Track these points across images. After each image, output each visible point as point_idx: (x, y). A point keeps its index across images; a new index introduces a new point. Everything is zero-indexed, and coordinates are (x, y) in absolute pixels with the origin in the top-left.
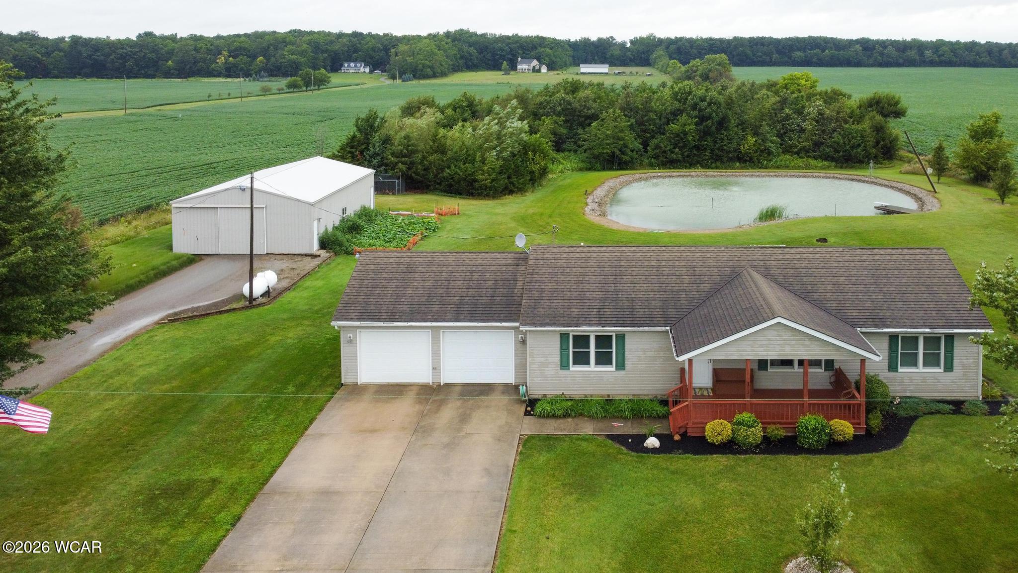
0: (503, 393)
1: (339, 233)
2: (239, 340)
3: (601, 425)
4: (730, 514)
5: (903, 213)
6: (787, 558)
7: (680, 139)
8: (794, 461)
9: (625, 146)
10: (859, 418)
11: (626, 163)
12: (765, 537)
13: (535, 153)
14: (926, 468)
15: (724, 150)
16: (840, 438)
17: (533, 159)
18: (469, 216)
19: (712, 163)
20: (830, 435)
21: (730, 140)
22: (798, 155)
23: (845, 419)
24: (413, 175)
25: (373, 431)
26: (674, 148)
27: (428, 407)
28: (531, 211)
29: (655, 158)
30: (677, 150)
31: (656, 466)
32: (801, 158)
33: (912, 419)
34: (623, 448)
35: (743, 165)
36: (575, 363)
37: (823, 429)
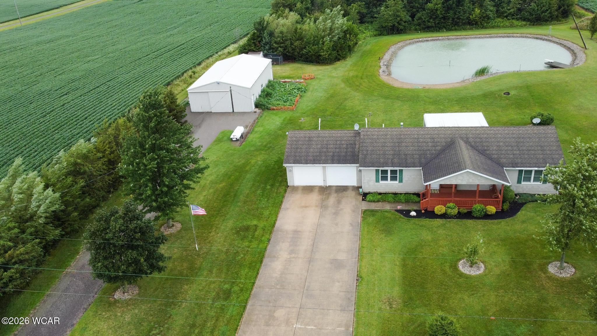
0: (353, 190)
1: (262, 99)
2: (239, 162)
3: (393, 205)
4: (442, 243)
5: (560, 68)
6: (460, 259)
7: (433, 13)
8: (469, 222)
9: (401, 20)
10: (499, 205)
11: (401, 30)
12: (453, 252)
13: (350, 34)
14: (522, 226)
15: (461, 18)
16: (490, 213)
17: (349, 38)
18: (320, 79)
19: (452, 27)
20: (486, 212)
21: (465, 12)
22: (507, 18)
23: (493, 206)
24: (287, 53)
25: (306, 207)
26: (430, 19)
27: (324, 197)
28: (351, 74)
29: (418, 25)
30: (431, 20)
31: (414, 223)
32: (509, 20)
33: (522, 204)
34: (402, 216)
35: (471, 27)
36: (381, 180)
37: (483, 210)
